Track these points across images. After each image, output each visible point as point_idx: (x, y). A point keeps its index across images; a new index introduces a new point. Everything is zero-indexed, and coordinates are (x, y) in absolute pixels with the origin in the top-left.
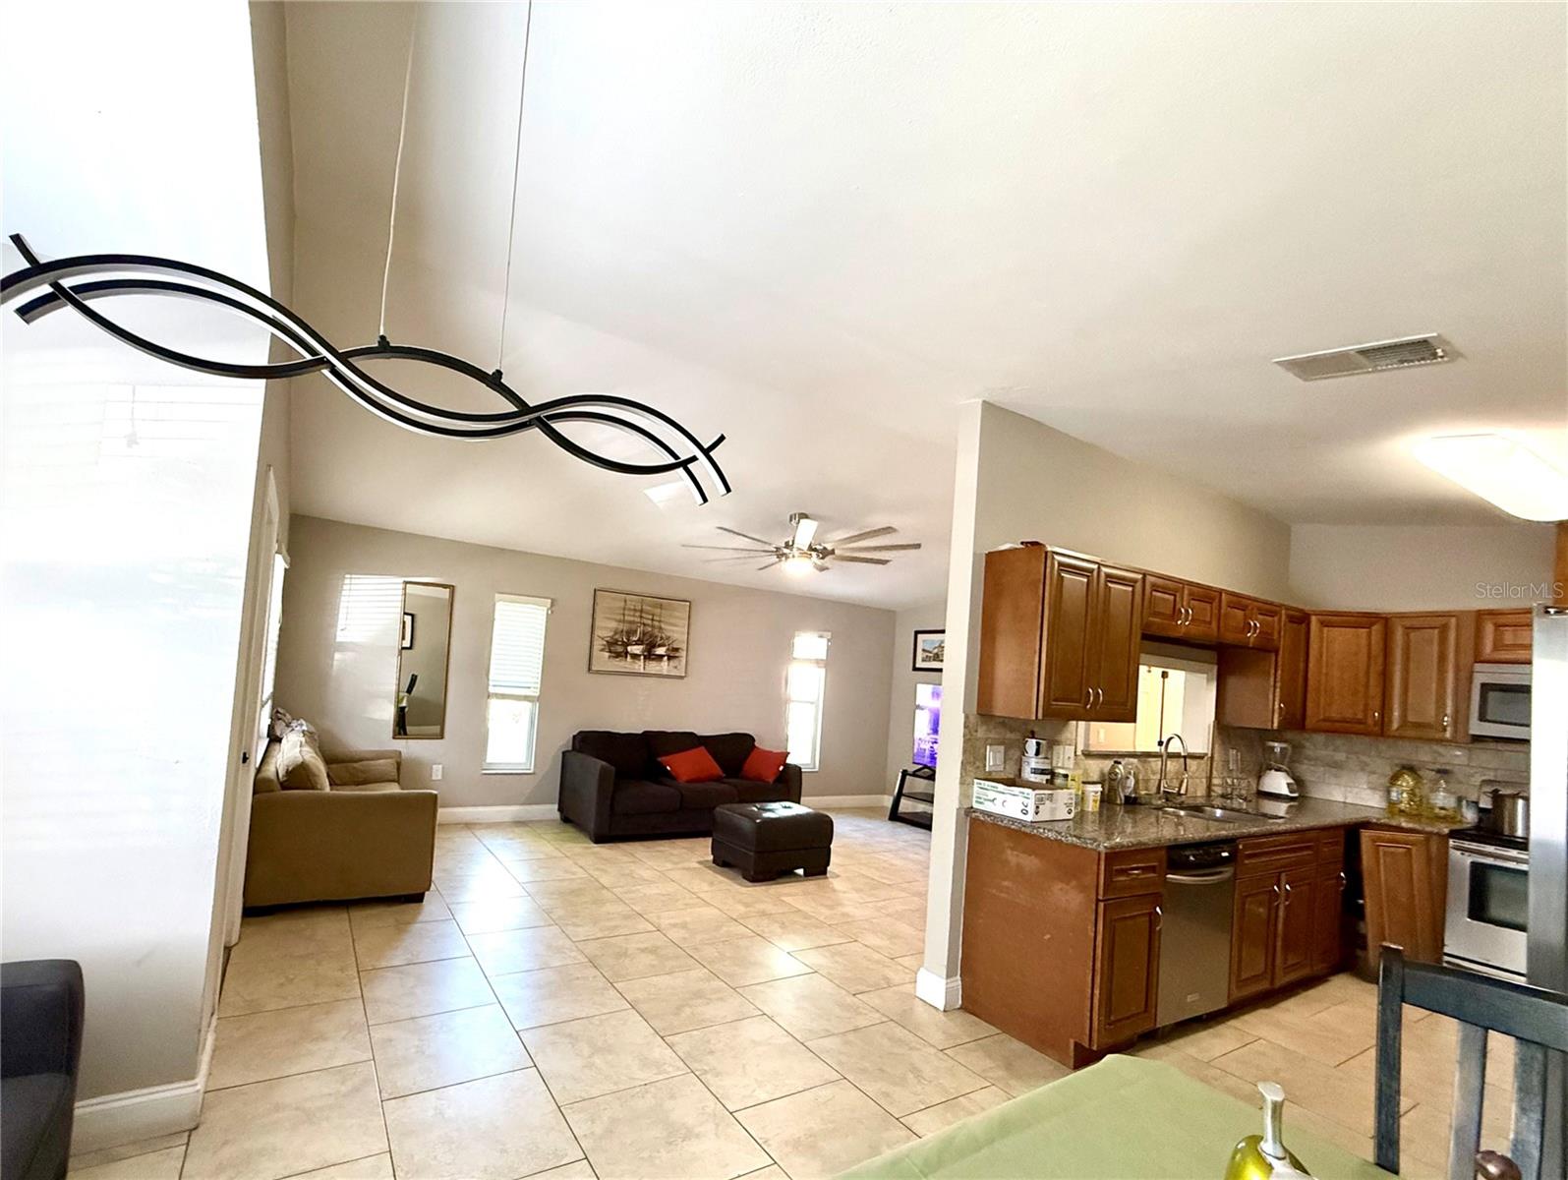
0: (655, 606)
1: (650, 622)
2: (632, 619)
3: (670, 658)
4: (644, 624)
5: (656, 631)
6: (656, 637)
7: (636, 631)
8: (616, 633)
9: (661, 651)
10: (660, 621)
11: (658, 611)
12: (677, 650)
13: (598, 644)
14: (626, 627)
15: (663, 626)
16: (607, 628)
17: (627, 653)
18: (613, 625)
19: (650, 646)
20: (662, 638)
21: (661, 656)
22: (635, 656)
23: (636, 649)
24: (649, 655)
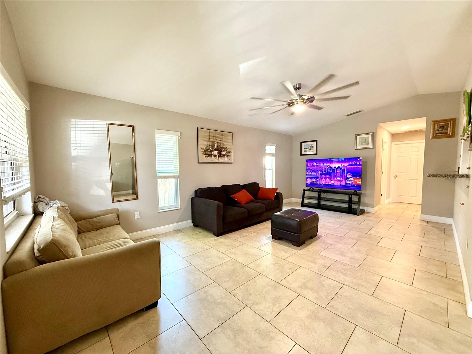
0: (220, 135)
1: (219, 141)
2: (213, 140)
3: (227, 156)
4: (217, 142)
5: (222, 145)
6: (222, 147)
7: (214, 145)
8: (207, 146)
9: (224, 153)
10: (223, 141)
11: (222, 137)
12: (229, 152)
13: (201, 151)
14: (211, 144)
15: (224, 143)
16: (203, 144)
17: (212, 154)
18: (206, 143)
19: (220, 151)
20: (224, 148)
21: (224, 155)
22: (215, 156)
23: (215, 153)
24: (220, 155)
